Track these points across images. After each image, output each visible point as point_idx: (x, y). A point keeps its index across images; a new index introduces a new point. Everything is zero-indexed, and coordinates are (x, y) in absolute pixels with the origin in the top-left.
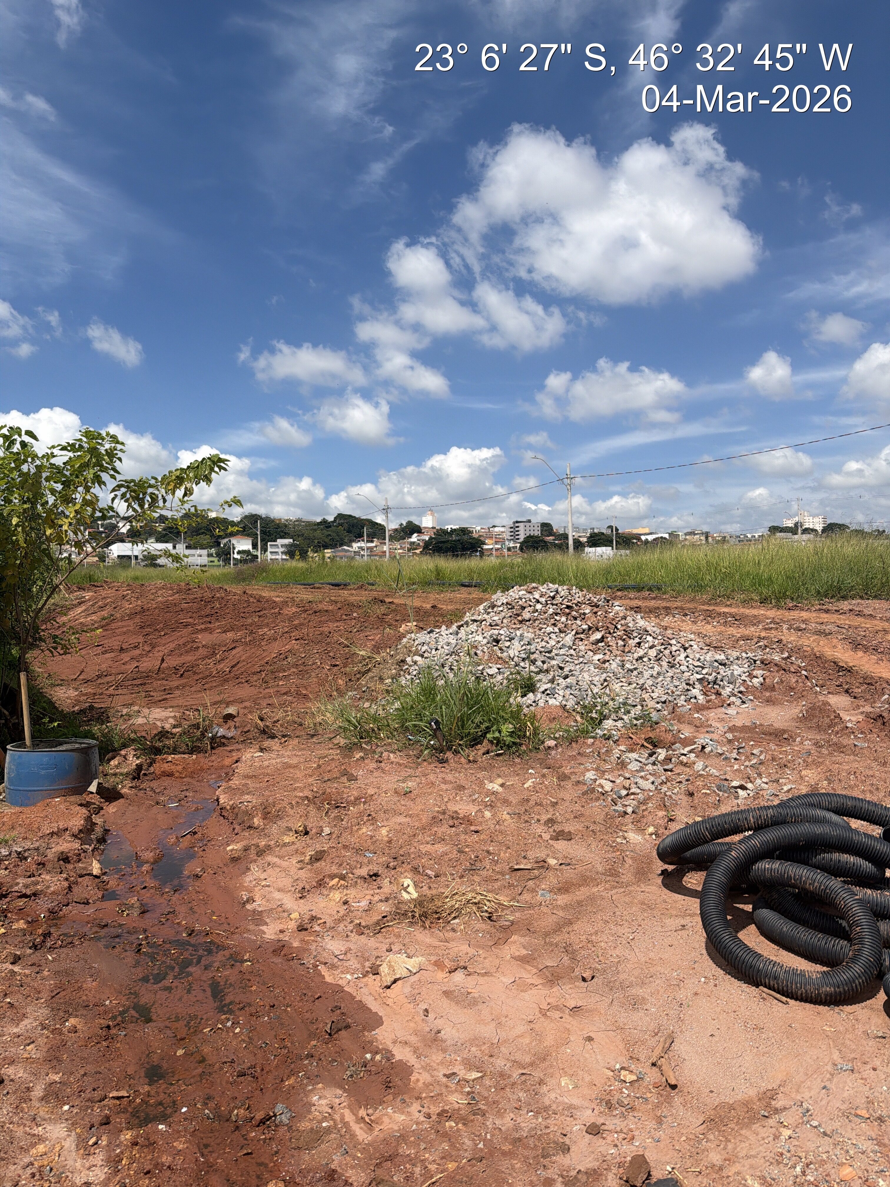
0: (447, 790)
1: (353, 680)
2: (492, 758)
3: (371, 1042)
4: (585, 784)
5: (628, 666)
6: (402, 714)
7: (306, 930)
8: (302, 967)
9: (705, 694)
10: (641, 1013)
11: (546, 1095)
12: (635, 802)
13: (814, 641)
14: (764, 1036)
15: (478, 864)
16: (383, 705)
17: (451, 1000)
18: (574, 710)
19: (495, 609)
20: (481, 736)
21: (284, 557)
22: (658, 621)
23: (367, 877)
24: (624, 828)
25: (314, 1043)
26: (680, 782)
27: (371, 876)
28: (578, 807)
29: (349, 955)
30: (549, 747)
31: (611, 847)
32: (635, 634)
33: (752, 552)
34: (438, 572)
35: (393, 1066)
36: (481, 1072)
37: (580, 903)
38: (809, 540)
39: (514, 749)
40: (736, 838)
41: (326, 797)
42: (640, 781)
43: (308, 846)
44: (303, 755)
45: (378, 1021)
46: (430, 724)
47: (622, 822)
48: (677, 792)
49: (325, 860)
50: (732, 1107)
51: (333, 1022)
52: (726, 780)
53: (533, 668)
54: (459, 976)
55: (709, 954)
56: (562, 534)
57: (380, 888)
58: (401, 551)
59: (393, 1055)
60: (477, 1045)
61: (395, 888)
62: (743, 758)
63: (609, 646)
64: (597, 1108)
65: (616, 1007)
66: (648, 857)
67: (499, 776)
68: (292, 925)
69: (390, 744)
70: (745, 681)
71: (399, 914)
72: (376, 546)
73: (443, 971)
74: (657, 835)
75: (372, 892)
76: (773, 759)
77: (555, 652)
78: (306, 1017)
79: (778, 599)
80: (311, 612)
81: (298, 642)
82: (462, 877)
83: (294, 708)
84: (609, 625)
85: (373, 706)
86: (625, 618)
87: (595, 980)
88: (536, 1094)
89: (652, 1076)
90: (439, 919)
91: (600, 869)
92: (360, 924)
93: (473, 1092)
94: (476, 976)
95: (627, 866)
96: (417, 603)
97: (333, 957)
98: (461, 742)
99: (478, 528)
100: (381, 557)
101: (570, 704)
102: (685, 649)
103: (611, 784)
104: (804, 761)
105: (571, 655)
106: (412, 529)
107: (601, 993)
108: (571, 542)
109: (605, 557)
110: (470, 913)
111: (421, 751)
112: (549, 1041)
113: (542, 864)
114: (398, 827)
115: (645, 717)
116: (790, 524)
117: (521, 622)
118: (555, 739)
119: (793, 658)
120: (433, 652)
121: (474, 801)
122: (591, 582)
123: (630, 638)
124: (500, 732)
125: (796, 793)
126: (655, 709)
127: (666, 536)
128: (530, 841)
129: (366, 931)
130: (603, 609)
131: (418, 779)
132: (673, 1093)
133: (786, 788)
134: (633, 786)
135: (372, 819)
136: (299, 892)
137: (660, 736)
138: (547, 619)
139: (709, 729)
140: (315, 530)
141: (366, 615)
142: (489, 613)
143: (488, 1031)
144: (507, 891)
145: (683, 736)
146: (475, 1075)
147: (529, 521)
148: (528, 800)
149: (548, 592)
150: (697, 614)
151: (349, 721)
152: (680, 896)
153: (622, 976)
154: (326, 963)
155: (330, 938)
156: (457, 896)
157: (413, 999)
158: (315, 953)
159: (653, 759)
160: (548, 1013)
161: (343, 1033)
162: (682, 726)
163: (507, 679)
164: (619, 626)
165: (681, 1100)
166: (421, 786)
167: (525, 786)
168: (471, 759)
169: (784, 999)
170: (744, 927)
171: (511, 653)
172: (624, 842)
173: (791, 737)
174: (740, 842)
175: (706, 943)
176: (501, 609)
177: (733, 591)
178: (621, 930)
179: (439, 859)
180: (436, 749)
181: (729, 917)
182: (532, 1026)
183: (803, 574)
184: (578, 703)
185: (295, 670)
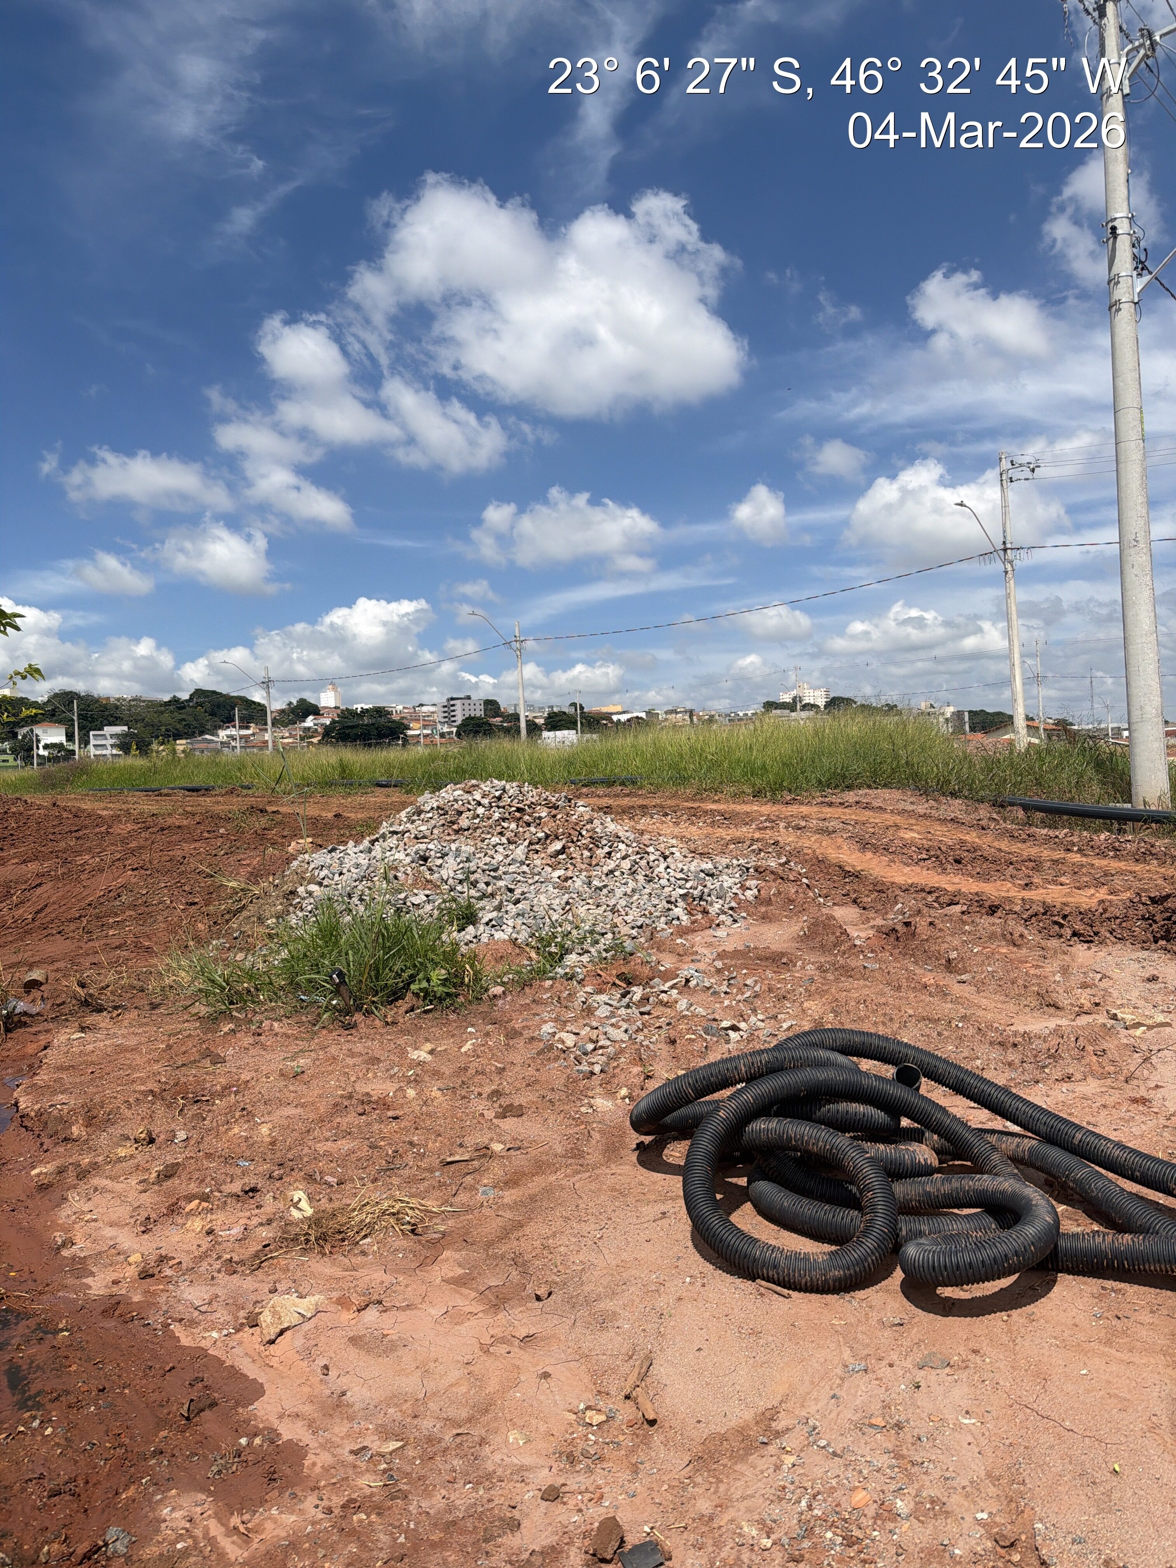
0: (355, 1065)
1: (218, 924)
2: (418, 1017)
3: (247, 1422)
4: (541, 1040)
5: (596, 883)
6: (290, 968)
7: (153, 1276)
8: (145, 1330)
9: (690, 913)
10: (612, 1333)
11: (489, 1458)
12: (604, 1058)
13: (816, 841)
14: (762, 1342)
15: (398, 1162)
16: (265, 956)
17: (361, 1348)
18: (527, 945)
19: (422, 816)
20: (403, 988)
21: (115, 752)
22: (632, 823)
23: (240, 1194)
24: (590, 1094)
25: (163, 1434)
26: (660, 1027)
27: (246, 1192)
28: (531, 1071)
29: (215, 1304)
30: (495, 996)
31: (574, 1119)
32: (604, 842)
33: (743, 733)
34: (343, 768)
35: (279, 1450)
36: (402, 1440)
37: (533, 1198)
38: (808, 718)
39: (448, 1001)
40: (727, 1093)
41: (179, 1089)
42: (610, 1030)
43: (154, 1159)
44: (145, 1032)
45: (257, 1391)
46: (331, 977)
47: (588, 1085)
48: (655, 1041)
49: (179, 1177)
50: (724, 1438)
51: (192, 1400)
52: (715, 1020)
53: (473, 892)
54: (371, 1315)
55: (696, 1246)
56: (512, 715)
57: (259, 1207)
58: (290, 740)
59: (279, 1435)
60: (396, 1405)
61: (281, 1206)
62: (735, 991)
63: (572, 858)
64: (555, 1465)
65: (579, 1330)
66: (620, 1128)
67: (427, 1040)
68: (131, 1272)
69: (273, 1009)
70: (736, 894)
71: (286, 1239)
72: (253, 734)
73: (348, 1309)
74: (630, 1097)
75: (248, 1214)
76: (770, 990)
77: (502, 869)
78: (151, 1400)
79: (773, 791)
80: (155, 829)
81: (136, 873)
82: (375, 1180)
83: (132, 967)
84: (572, 832)
85: (250, 957)
86: (591, 821)
87: (553, 1297)
88: (476, 1459)
89: (626, 1412)
90: (343, 1240)
91: (559, 1150)
92: (231, 1260)
93: (391, 1470)
94: (394, 1312)
95: (594, 1142)
96: (312, 811)
97: (192, 1310)
98: (375, 999)
99: (400, 708)
100: (261, 749)
101: (523, 937)
102: (665, 858)
103: (573, 1037)
104: (806, 990)
105: (524, 873)
106: (306, 709)
107: (560, 1313)
108: (523, 724)
109: (567, 743)
110: (386, 1227)
111: (319, 1015)
112: (493, 1386)
113: (484, 1151)
114: (285, 1122)
115: (617, 947)
116: (787, 698)
117: (457, 832)
118: (503, 984)
119: (792, 864)
120: (337, 877)
121: (392, 1077)
122: (548, 776)
123: (598, 847)
124: (428, 981)
125: (797, 1030)
126: (629, 936)
127: (643, 715)
128: (468, 1123)
129: (240, 1269)
130: (564, 811)
131: (312, 1054)
132: (652, 1430)
133: (785, 1026)
134: (602, 1037)
135: (247, 1114)
136: (141, 1224)
137: (635, 970)
138: (491, 827)
139: (694, 957)
140: (162, 713)
141: (240, 831)
142: (413, 822)
143: (411, 1384)
144: (438, 1193)
145: (662, 969)
146: (394, 1445)
147: (469, 698)
148: (466, 1069)
149: (493, 790)
150: (679, 814)
151: (213, 981)
152: (659, 1175)
153: (587, 1289)
154: (181, 1320)
155: (188, 1283)
156: (368, 1207)
157: (308, 1354)
158: (165, 1308)
159: (627, 1000)
160: (491, 1349)
161: (206, 1414)
162: (661, 956)
163: (439, 908)
164: (584, 833)
165: (662, 1438)
166: (318, 1063)
167: (463, 1050)
168: (389, 1020)
169: (785, 1292)
170: (738, 1207)
171: (444, 873)
172: (590, 1111)
173: (791, 961)
174: (730, 1098)
175: (692, 1232)
176: (430, 815)
177: (721, 783)
178: (585, 1228)
179: (343, 1160)
180: (340, 1011)
181: (719, 1196)
182: (471, 1368)
183: (802, 759)
184: (532, 935)
185: (132, 913)
